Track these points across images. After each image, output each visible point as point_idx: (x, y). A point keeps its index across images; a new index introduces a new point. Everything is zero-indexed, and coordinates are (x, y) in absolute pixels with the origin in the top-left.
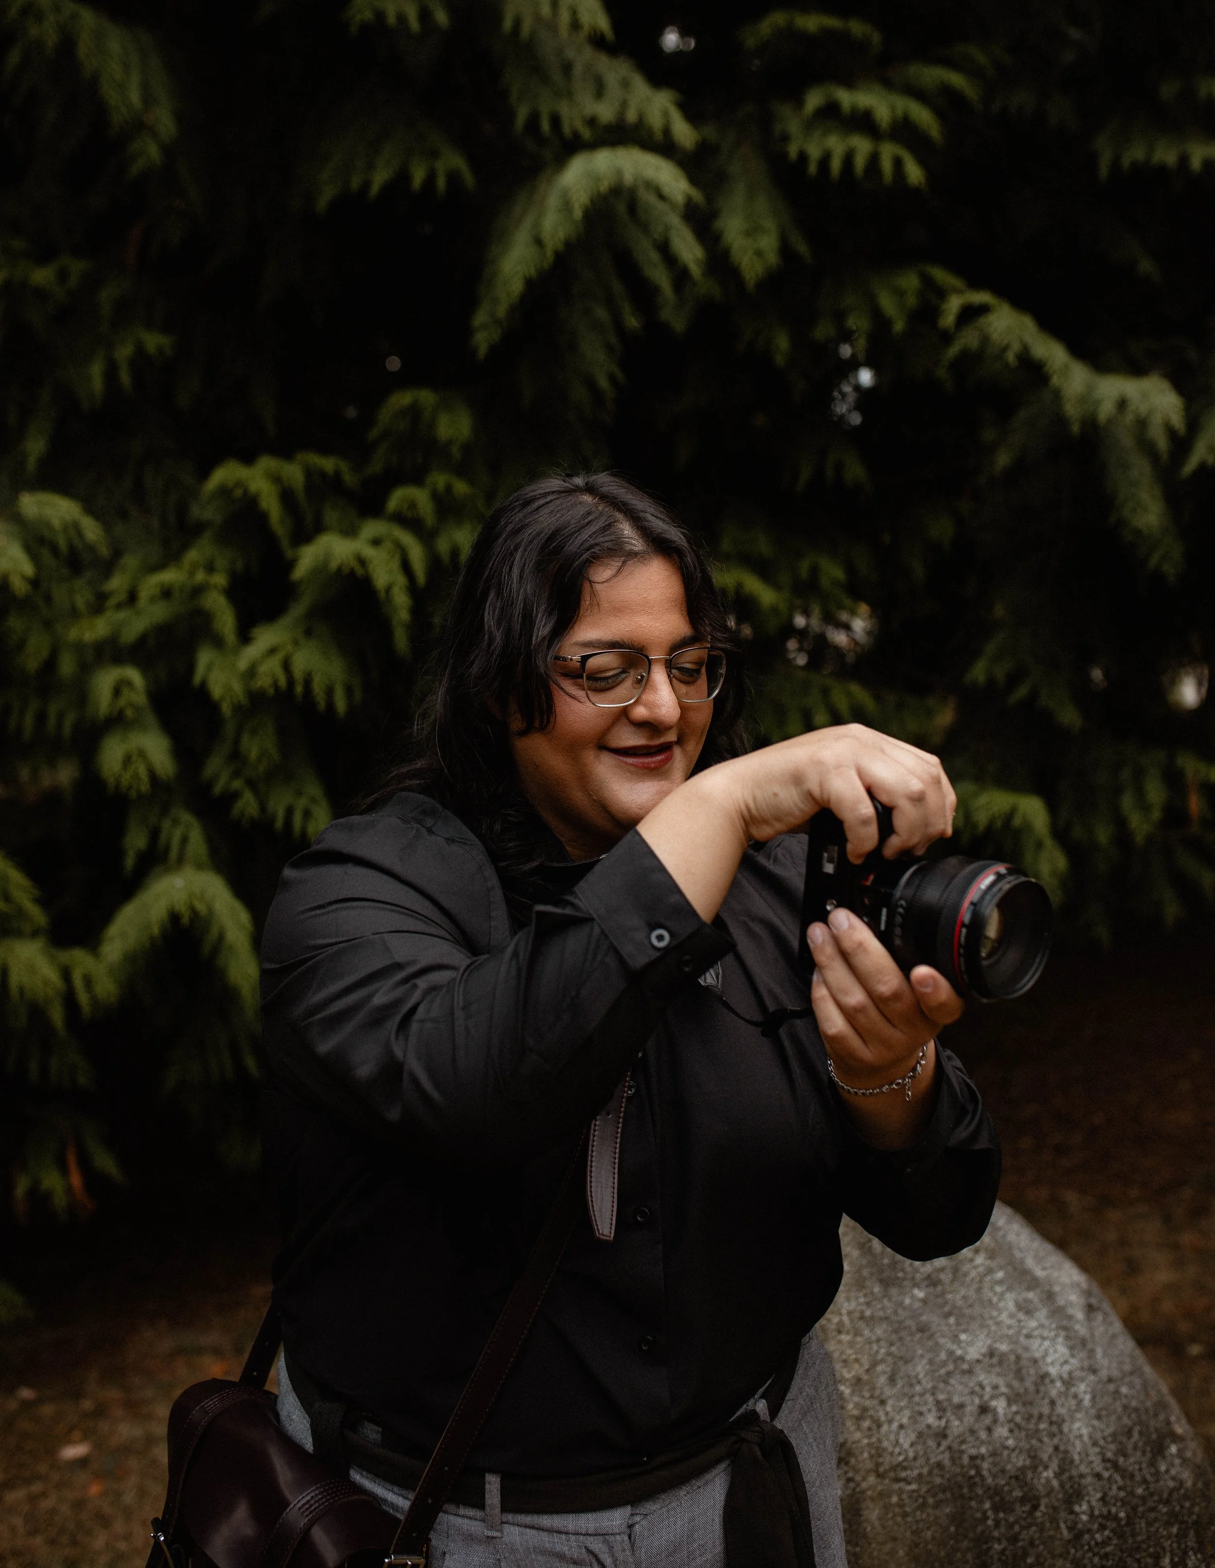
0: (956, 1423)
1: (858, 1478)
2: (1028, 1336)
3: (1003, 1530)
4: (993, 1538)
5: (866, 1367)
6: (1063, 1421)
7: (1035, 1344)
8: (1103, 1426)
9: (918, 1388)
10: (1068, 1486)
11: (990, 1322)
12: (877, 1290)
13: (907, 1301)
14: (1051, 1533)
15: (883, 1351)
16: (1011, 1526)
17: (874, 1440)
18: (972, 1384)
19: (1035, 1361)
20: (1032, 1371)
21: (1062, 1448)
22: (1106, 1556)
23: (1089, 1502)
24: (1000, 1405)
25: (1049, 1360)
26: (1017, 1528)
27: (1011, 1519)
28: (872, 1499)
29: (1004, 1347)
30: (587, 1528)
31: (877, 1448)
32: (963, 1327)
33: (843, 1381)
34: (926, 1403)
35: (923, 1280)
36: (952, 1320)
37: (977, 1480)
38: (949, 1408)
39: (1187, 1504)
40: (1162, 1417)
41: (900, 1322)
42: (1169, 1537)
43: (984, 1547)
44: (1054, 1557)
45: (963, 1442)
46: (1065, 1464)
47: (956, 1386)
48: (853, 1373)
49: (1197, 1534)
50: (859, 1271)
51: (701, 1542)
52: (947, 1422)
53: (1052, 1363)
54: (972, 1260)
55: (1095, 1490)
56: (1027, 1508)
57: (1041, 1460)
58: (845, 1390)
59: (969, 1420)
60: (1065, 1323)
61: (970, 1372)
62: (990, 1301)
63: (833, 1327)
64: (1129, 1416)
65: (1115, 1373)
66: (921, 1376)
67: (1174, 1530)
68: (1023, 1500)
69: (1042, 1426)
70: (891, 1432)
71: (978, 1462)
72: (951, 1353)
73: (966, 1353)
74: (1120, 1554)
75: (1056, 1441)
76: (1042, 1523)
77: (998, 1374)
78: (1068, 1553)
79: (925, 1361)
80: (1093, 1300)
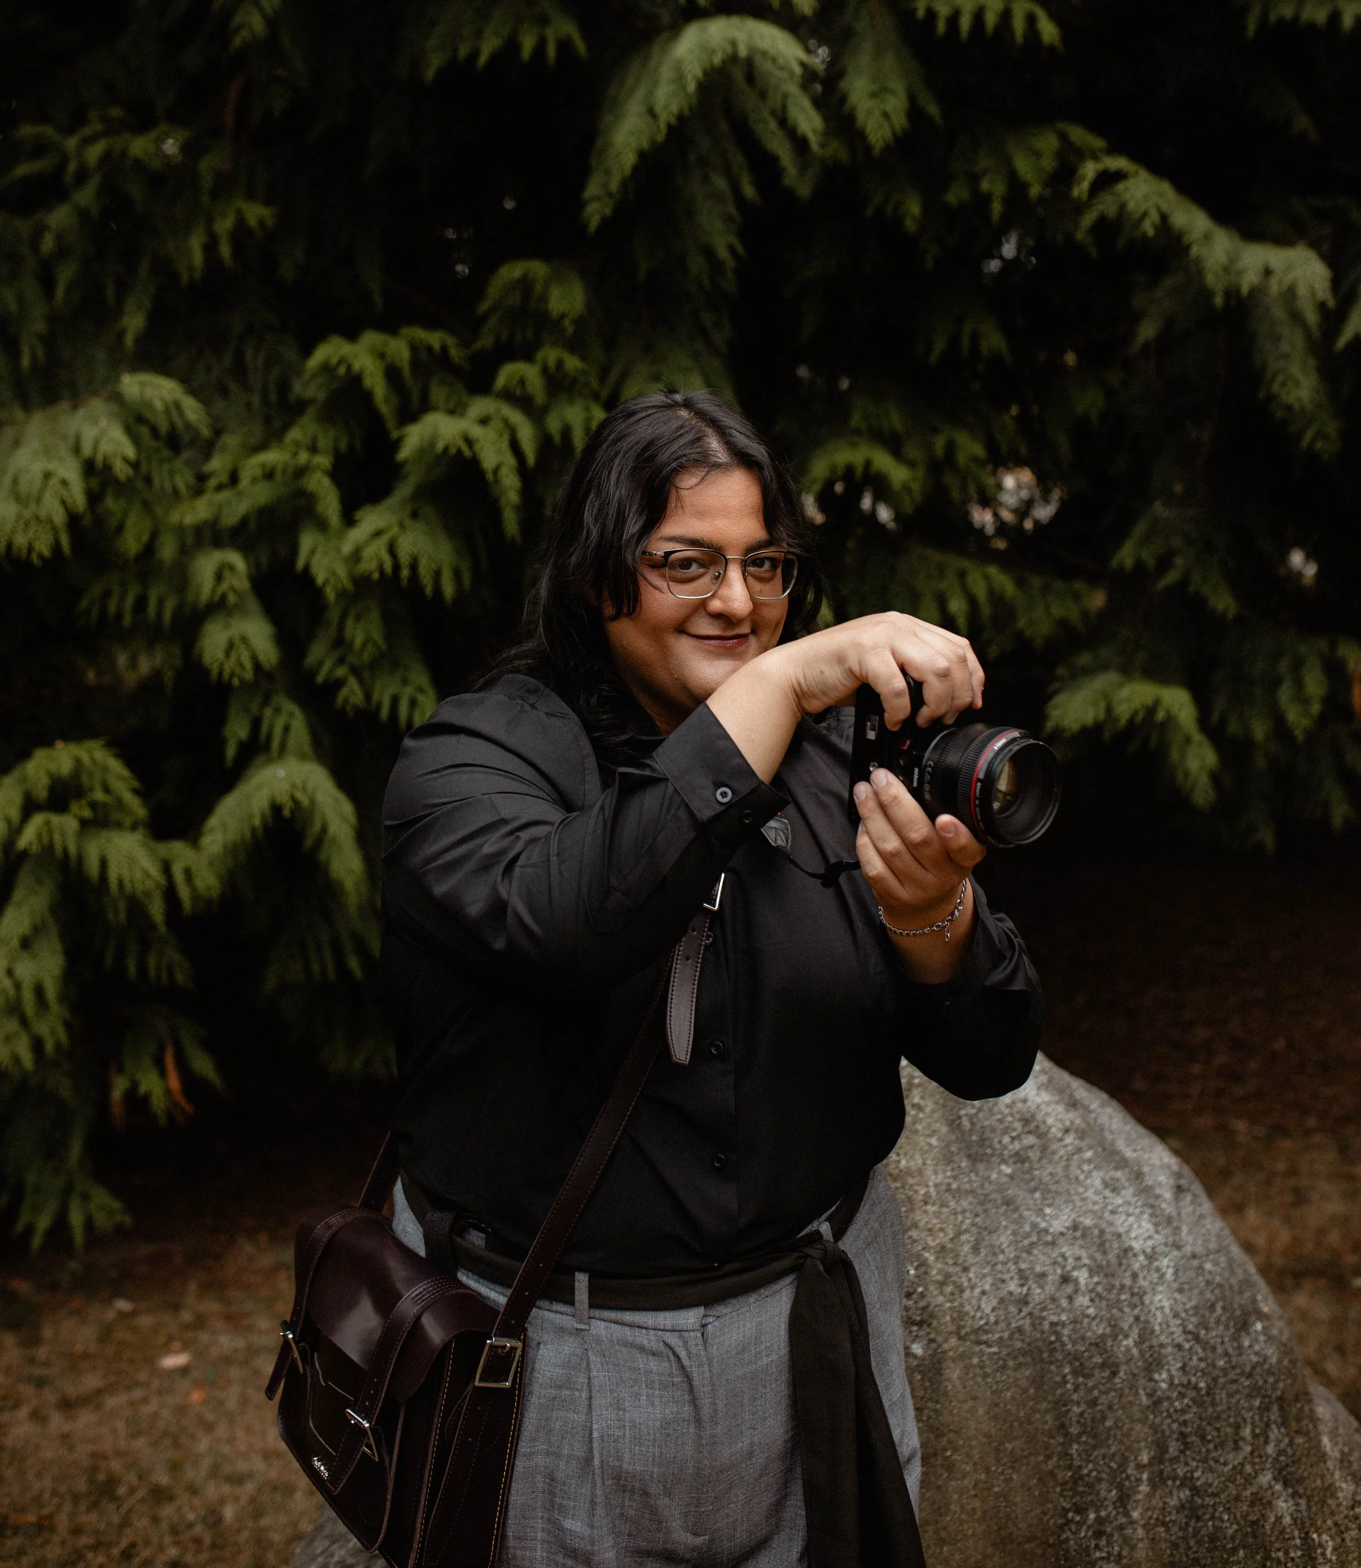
0: (1038, 1291)
1: (940, 1339)
2: (1113, 1212)
3: (1082, 1393)
4: (1072, 1400)
5: (951, 1236)
6: (1145, 1293)
7: (1119, 1219)
8: (1184, 1300)
9: (1001, 1257)
10: (1147, 1355)
11: (1076, 1198)
12: (965, 1164)
13: (994, 1176)
14: (1131, 1398)
15: (968, 1221)
16: (1090, 1391)
17: (956, 1304)
18: (1054, 1255)
19: (1119, 1236)
20: (1116, 1245)
21: (1142, 1318)
22: (1185, 1423)
23: (1168, 1370)
24: (1082, 1276)
25: (1133, 1235)
26: (1096, 1393)
27: (1090, 1384)
28: (954, 1360)
29: (1088, 1222)
30: (665, 1325)
31: (960, 1312)
32: (1048, 1202)
33: (926, 1248)
34: (1008, 1271)
35: (1011, 1156)
36: (1037, 1195)
37: (1057, 1345)
38: (1032, 1277)
39: (1271, 1380)
40: (1247, 1295)
41: (987, 1195)
42: (1250, 1409)
43: (1064, 1409)
44: (1132, 1422)
45: (1044, 1309)
46: (1146, 1334)
47: (1039, 1256)
48: (938, 1241)
49: (1281, 1408)
50: (947, 1146)
51: (768, 1344)
52: (1029, 1289)
53: (1135, 1238)
54: (1061, 1140)
55: (1175, 1360)
56: (1107, 1373)
57: (1122, 1329)
58: (930, 1257)
59: (1050, 1288)
60: (1151, 1201)
62: (1077, 1179)
63: (920, 1198)
64: (1212, 1291)
65: (1199, 1250)
66: (1004, 1246)
67: (1257, 1403)
68: (1103, 1366)
69: (1123, 1297)
70: (973, 1297)
71: (1059, 1328)
72: (1034, 1226)
73: (1051, 1226)
74: (1198, 1422)
75: (1136, 1311)
76: (1121, 1389)
77: (1081, 1247)
78: (1147, 1418)
79: (1008, 1232)
80: (1183, 1182)
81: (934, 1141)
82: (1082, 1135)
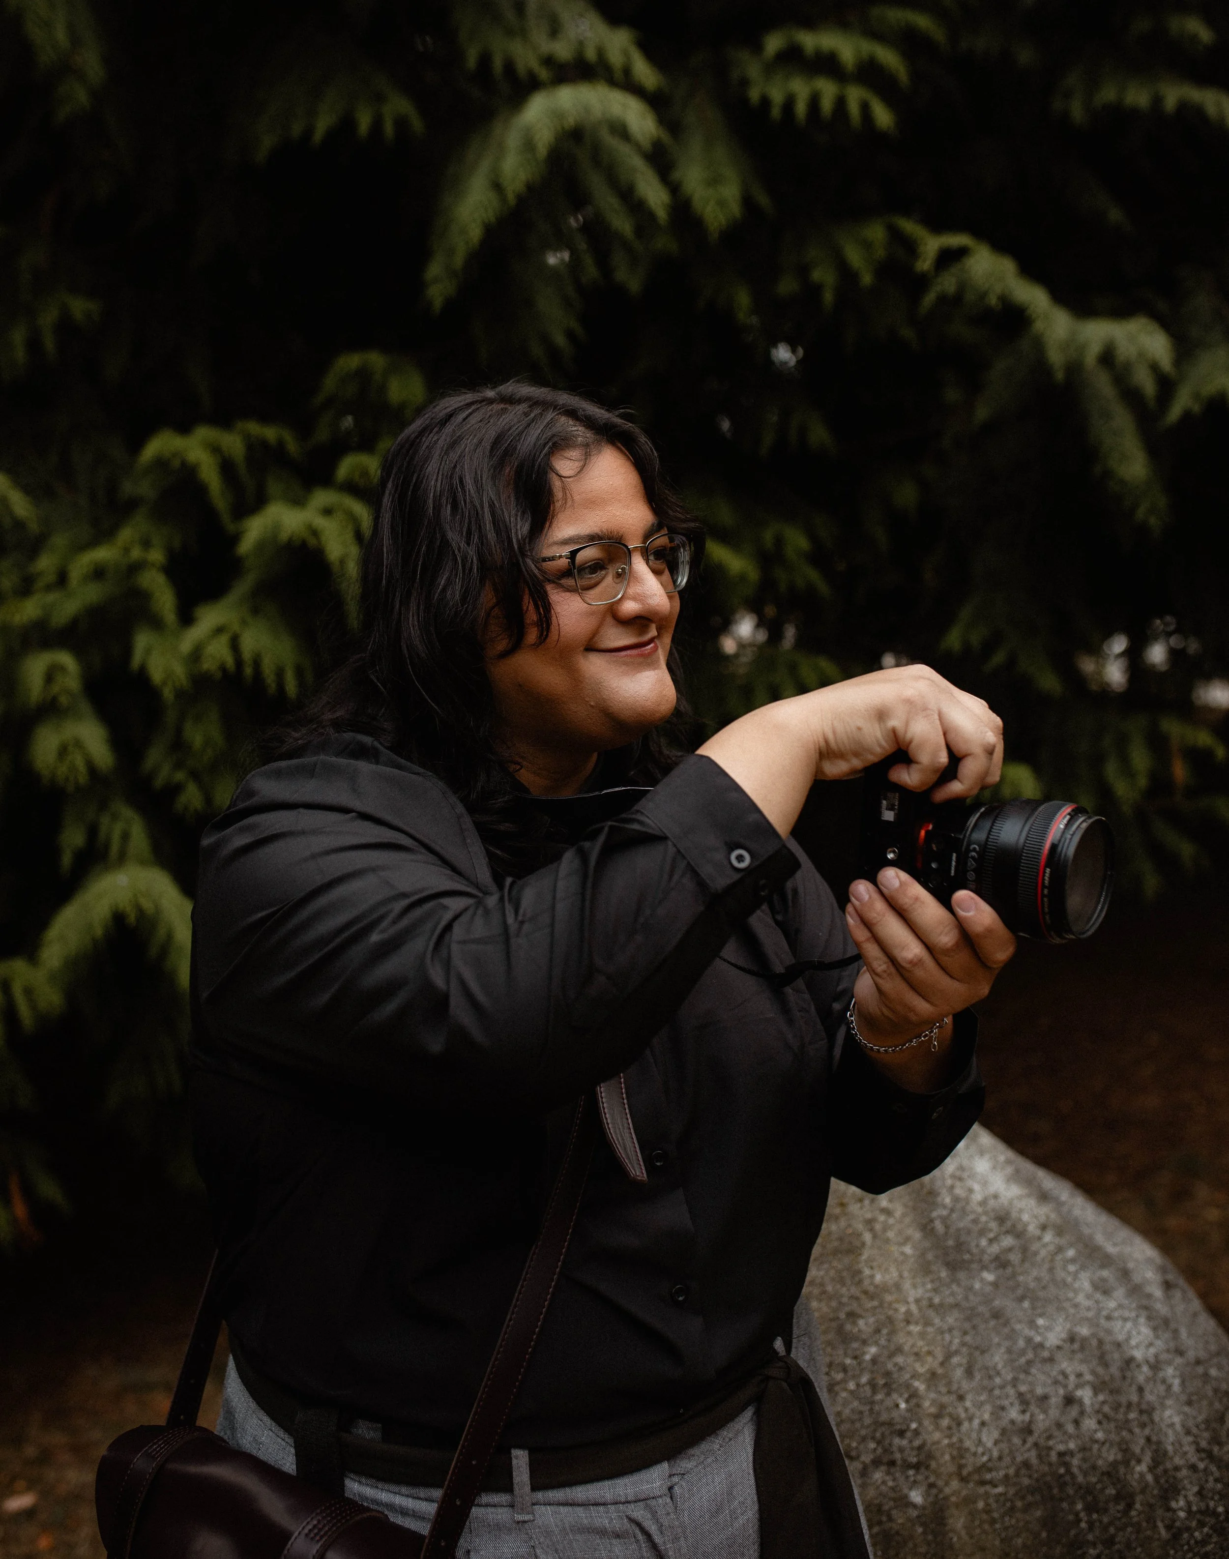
0: (1041, 1417)
1: (940, 1483)
2: (1109, 1318)
3: (1097, 1532)
4: (1088, 1541)
5: (941, 1359)
6: (1154, 1409)
7: (1117, 1325)
8: (1194, 1413)
9: (998, 1380)
10: (1162, 1481)
11: (1066, 1305)
12: (944, 1274)
13: (977, 1286)
14: (1149, 1533)
15: (956, 1341)
16: (1105, 1528)
17: (955, 1439)
18: (1054, 1373)
19: (1119, 1345)
21: (1153, 1439)
23: (1185, 1497)
24: (1086, 1395)
25: (1133, 1342)
26: (1112, 1530)
27: (1106, 1520)
28: (957, 1506)
29: (1084, 1331)
31: (959, 1449)
32: (1039, 1311)
33: (915, 1376)
34: (1007, 1396)
35: (991, 1261)
36: (1026, 1304)
37: (1068, 1478)
38: (1033, 1401)
41: (972, 1309)
43: (1079, 1552)
45: (1050, 1437)
46: (1159, 1457)
47: (1037, 1376)
48: (927, 1367)
50: (923, 1254)
52: (1032, 1416)
53: (1137, 1346)
54: (1039, 1238)
55: (1191, 1483)
56: (1120, 1507)
57: (1133, 1454)
58: (920, 1386)
59: (1054, 1413)
60: (1145, 1302)
61: (1051, 1360)
62: (1063, 1281)
63: (901, 1316)
64: (1220, 1401)
65: (1202, 1354)
66: (1000, 1366)
68: (1118, 1498)
69: (1132, 1416)
70: (971, 1430)
71: (1067, 1458)
72: (1029, 1340)
73: (1046, 1338)
74: (1221, 1553)
75: (1147, 1431)
76: (1139, 1524)
77: (1082, 1361)
79: (1003, 1350)
80: (1170, 1277)
81: (908, 1250)
82: (1060, 1231)
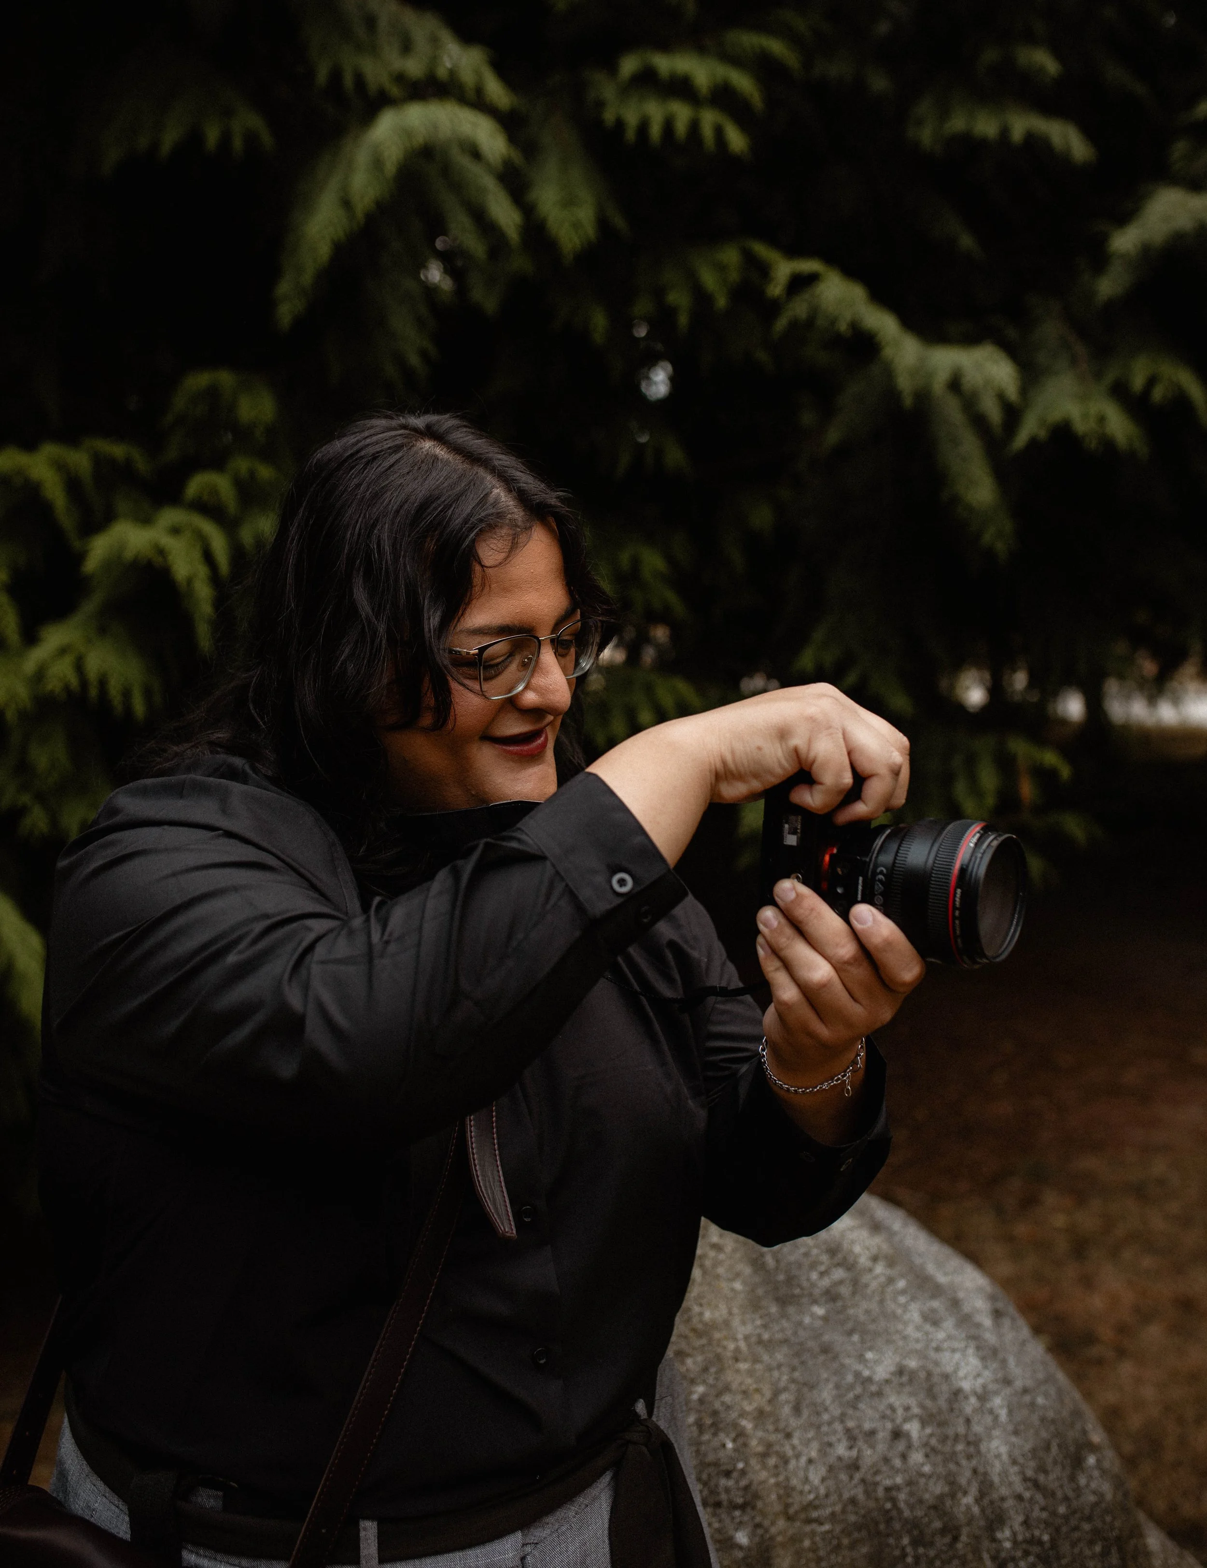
0: (869, 1452)
1: (766, 1523)
2: (938, 1349)
5: (768, 1397)
6: (980, 1440)
7: (946, 1357)
8: (1022, 1442)
9: (826, 1417)
10: (988, 1512)
11: (896, 1337)
12: (774, 1309)
13: (807, 1320)
14: (974, 1564)
15: (785, 1378)
16: (931, 1562)
17: (781, 1478)
18: (882, 1407)
19: (946, 1377)
20: (945, 1387)
21: (980, 1470)
23: (1011, 1527)
24: (913, 1428)
25: (961, 1373)
26: (938, 1563)
27: (932, 1553)
28: (783, 1545)
29: (914, 1363)
31: (786, 1488)
32: (869, 1344)
33: (743, 1414)
34: (835, 1432)
35: (823, 1295)
36: (856, 1338)
37: (894, 1513)
38: (860, 1436)
39: (1108, 1519)
40: (1078, 1427)
41: (801, 1344)
42: (1093, 1557)
45: (876, 1473)
46: (986, 1487)
47: (866, 1411)
48: (755, 1405)
49: (1120, 1550)
50: (754, 1290)
52: (858, 1452)
53: (965, 1378)
54: (870, 1270)
55: (1018, 1513)
56: (947, 1540)
57: (960, 1487)
58: (748, 1425)
59: (881, 1447)
60: (975, 1332)
61: (879, 1394)
62: (894, 1313)
63: (729, 1354)
64: (1047, 1429)
65: (1029, 1383)
66: (828, 1402)
67: (1098, 1548)
68: (943, 1531)
69: (960, 1447)
70: (799, 1468)
71: (894, 1493)
72: (857, 1374)
73: (875, 1372)
75: (974, 1462)
76: (965, 1555)
77: (911, 1394)
79: (831, 1386)
80: (1000, 1305)
81: (738, 1286)
82: (891, 1262)
